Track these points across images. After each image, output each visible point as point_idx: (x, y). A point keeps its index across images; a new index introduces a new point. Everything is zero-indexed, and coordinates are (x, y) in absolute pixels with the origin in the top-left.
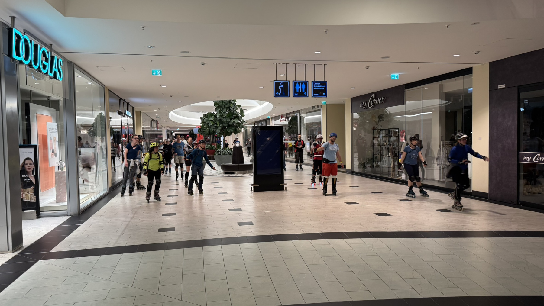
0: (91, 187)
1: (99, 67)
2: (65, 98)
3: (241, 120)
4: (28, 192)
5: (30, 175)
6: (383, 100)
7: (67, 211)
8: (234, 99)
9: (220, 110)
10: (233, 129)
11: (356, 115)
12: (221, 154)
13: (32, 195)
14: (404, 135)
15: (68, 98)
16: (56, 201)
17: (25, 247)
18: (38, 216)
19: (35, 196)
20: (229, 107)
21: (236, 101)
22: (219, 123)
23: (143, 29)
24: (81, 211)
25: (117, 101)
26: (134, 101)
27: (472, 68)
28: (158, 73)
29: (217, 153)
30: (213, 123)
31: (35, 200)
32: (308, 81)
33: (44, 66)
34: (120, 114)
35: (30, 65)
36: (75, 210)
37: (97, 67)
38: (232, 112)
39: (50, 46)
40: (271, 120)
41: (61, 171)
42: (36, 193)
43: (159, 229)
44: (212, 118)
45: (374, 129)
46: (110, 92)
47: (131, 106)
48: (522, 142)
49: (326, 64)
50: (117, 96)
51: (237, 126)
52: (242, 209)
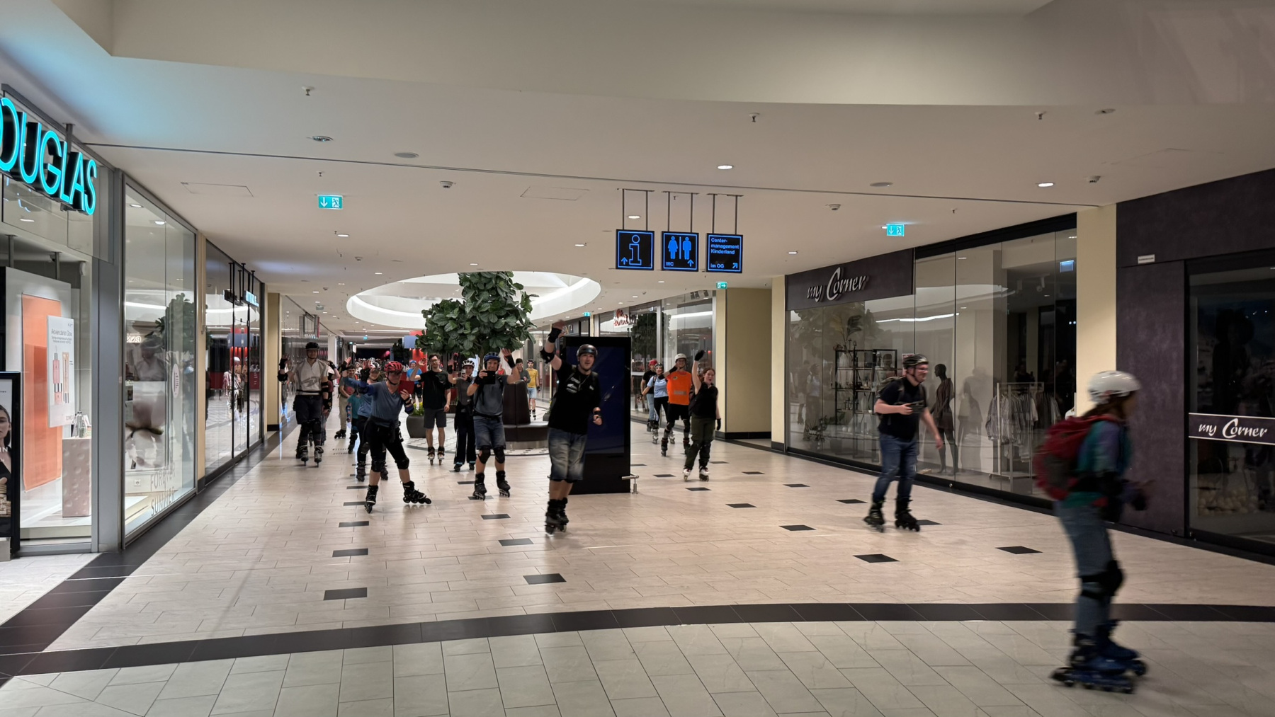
0: (153, 480)
1: (187, 183)
2: (98, 257)
3: (524, 320)
6: (863, 283)
7: (90, 540)
8: (507, 270)
9: (474, 295)
10: (505, 339)
11: (795, 316)
13: (2, 498)
15: (105, 258)
16: (62, 514)
18: (16, 553)
19: (9, 503)
20: (494, 289)
21: (512, 275)
22: (471, 325)
23: (308, 95)
24: (125, 541)
25: (227, 269)
26: (266, 267)
27: (1075, 215)
28: (333, 204)
30: (456, 326)
31: (10, 511)
32: (698, 234)
34: (231, 299)
35: (15, 174)
36: (110, 538)
37: (183, 183)
38: (502, 301)
39: (67, 130)
40: (592, 320)
41: (78, 438)
42: (13, 494)
43: (327, 592)
44: (453, 313)
45: (839, 349)
46: (209, 245)
47: (257, 279)
48: (1195, 390)
49: (741, 196)
50: (225, 256)
51: (515, 334)
52: (531, 540)
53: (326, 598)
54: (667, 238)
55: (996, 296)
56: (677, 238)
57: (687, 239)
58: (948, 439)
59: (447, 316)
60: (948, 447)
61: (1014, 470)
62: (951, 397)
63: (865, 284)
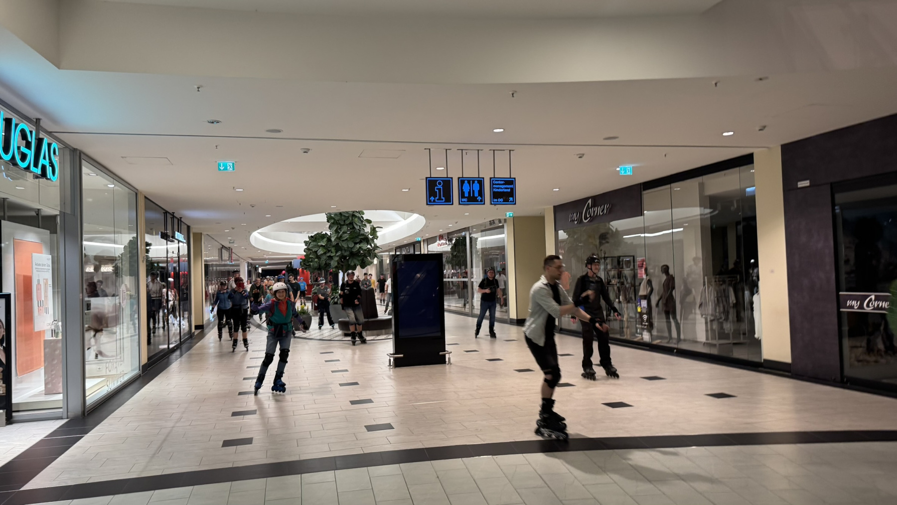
0: (107, 366)
1: (125, 157)
2: (63, 210)
3: (373, 245)
7: (61, 410)
8: (359, 210)
9: (337, 229)
11: (562, 235)
14: (644, 266)
15: (68, 211)
16: (44, 392)
18: (9, 421)
19: (4, 385)
20: (351, 223)
21: (363, 214)
22: (335, 250)
23: (198, 91)
24: (87, 410)
25: (160, 217)
26: (190, 215)
27: (752, 154)
28: (229, 167)
30: (325, 251)
31: (5, 391)
32: (483, 178)
34: (165, 237)
36: (75, 407)
37: (122, 157)
38: (356, 233)
39: (37, 122)
40: (422, 243)
41: (55, 338)
42: (7, 379)
43: (225, 442)
44: (323, 242)
46: (147, 200)
47: (183, 222)
48: (843, 277)
49: (513, 150)
50: (159, 208)
51: (366, 254)
52: (373, 400)
53: (223, 446)
54: (462, 181)
55: (703, 217)
56: (469, 182)
57: (476, 182)
58: (673, 319)
59: (319, 244)
60: (673, 325)
61: (720, 339)
62: (673, 288)
63: (608, 210)
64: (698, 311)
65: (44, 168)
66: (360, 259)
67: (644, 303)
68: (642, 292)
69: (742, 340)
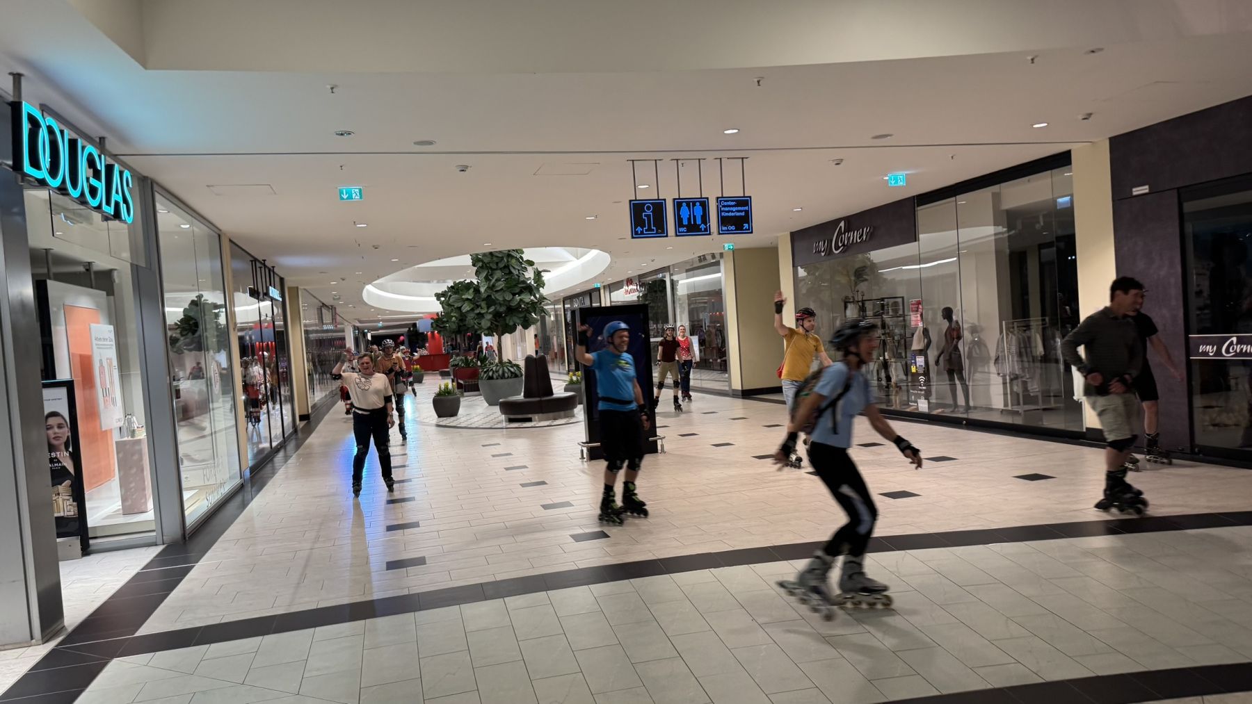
1: (212, 186)
2: (135, 263)
3: (538, 296)
4: (59, 494)
5: (60, 454)
6: (867, 233)
7: (154, 534)
8: (518, 248)
9: (487, 274)
11: (802, 272)
12: (495, 376)
13: (68, 500)
14: (920, 310)
15: (142, 264)
16: (121, 512)
17: (70, 629)
18: (86, 551)
19: (75, 503)
20: (507, 267)
21: (523, 253)
22: (487, 304)
23: (333, 92)
24: (187, 532)
25: (244, 266)
26: (285, 263)
27: (1069, 152)
28: (354, 195)
29: (485, 375)
30: (472, 306)
31: (76, 512)
32: (707, 198)
33: (93, 191)
34: (256, 295)
35: (62, 190)
36: (173, 530)
37: (208, 186)
38: (514, 279)
39: (101, 143)
40: (602, 291)
41: (130, 438)
42: (78, 496)
43: (388, 563)
44: (469, 294)
45: (847, 300)
46: (232, 245)
47: (278, 275)
48: (1194, 313)
49: (747, 158)
50: (247, 255)
51: (530, 309)
52: (571, 502)
53: (388, 569)
54: (678, 204)
55: (997, 237)
56: (688, 205)
57: (698, 204)
58: (959, 379)
59: (463, 297)
60: (959, 387)
61: (1024, 404)
62: (959, 338)
63: (869, 234)
64: (993, 368)
65: (117, 204)
66: (521, 315)
67: (920, 359)
68: (916, 346)
69: (1053, 405)
